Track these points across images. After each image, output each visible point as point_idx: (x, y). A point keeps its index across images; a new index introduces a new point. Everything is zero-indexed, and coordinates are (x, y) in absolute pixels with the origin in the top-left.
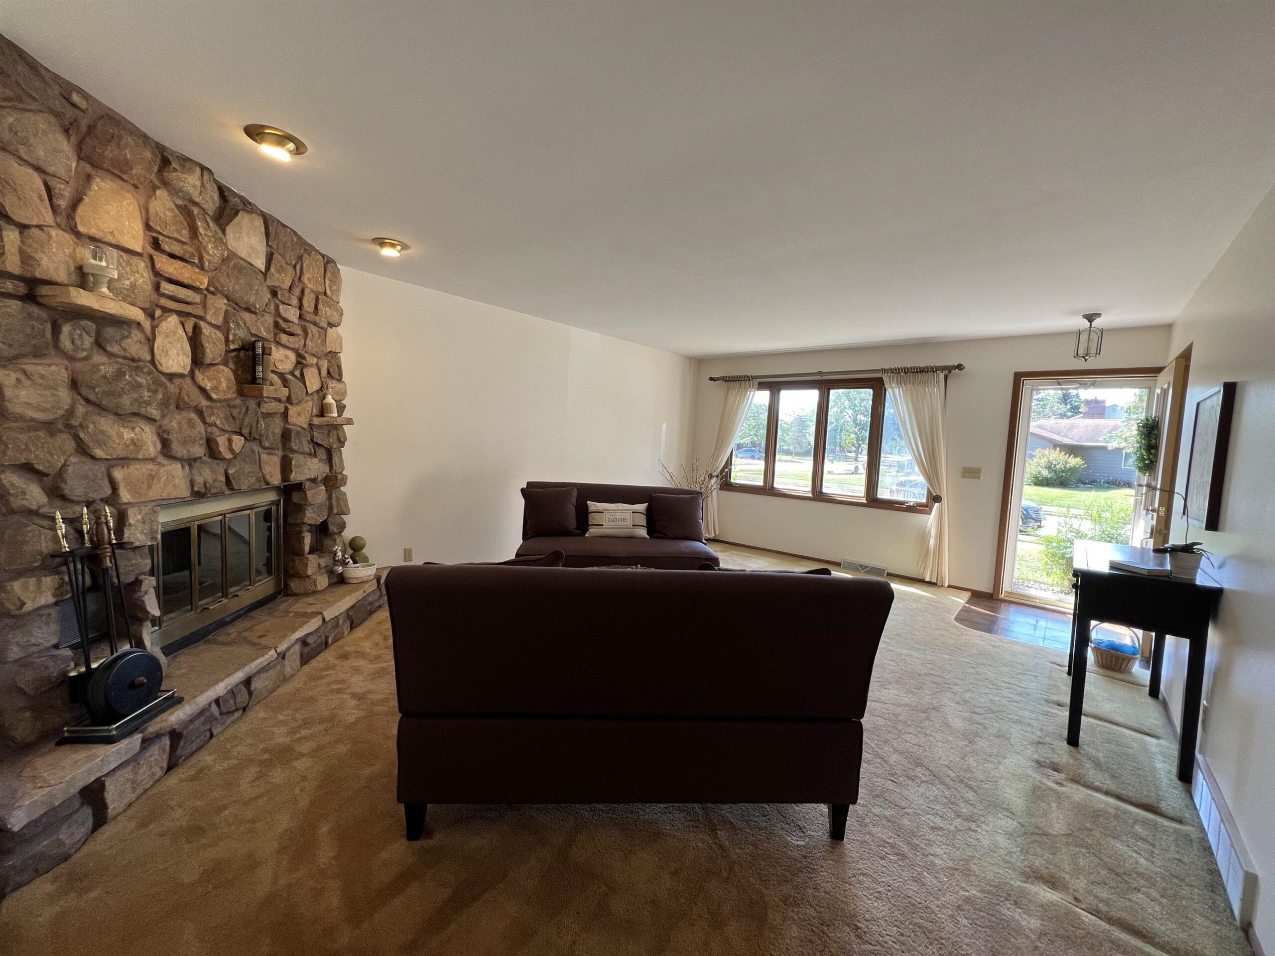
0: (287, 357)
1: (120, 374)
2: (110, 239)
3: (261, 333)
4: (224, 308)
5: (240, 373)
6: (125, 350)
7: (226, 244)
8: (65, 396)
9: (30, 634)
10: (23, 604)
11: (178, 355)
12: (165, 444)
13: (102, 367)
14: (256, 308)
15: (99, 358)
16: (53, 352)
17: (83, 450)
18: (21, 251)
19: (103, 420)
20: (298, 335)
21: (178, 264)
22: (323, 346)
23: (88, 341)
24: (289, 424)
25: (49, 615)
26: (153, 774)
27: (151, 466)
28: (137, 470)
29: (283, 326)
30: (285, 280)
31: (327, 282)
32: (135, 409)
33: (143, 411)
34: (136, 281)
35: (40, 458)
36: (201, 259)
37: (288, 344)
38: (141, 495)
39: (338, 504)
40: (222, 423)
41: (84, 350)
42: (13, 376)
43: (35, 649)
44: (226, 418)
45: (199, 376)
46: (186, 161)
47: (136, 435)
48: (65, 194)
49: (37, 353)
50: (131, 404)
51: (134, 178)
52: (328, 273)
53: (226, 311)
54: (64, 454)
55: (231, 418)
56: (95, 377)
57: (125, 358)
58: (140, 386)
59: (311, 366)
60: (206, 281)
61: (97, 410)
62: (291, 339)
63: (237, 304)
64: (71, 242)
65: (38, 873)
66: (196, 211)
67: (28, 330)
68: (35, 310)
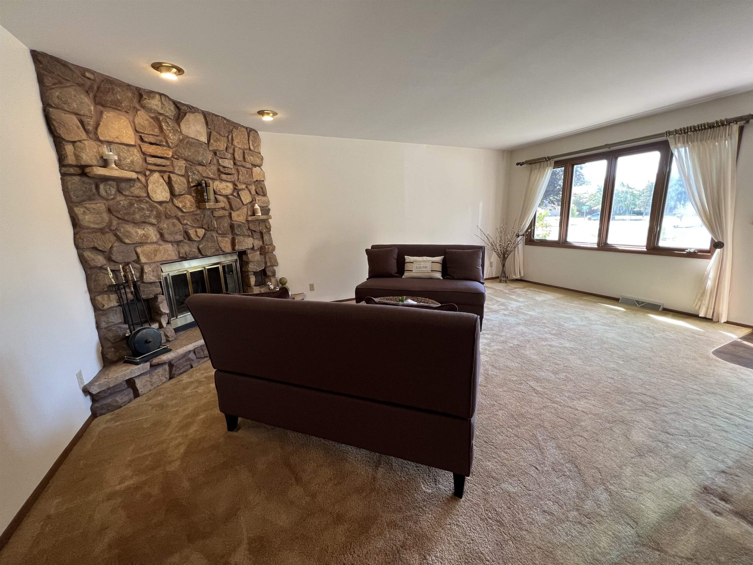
0: (227, 186)
1: (131, 205)
2: (117, 140)
3: (210, 175)
4: (184, 165)
5: (199, 198)
6: (132, 193)
7: (181, 132)
8: (106, 216)
9: (109, 318)
10: (104, 306)
11: (162, 192)
12: (162, 235)
13: (121, 202)
14: (204, 163)
15: (119, 198)
16: (97, 197)
17: (119, 239)
18: (75, 154)
19: (127, 226)
20: (234, 174)
21: (154, 147)
22: (250, 178)
23: (113, 191)
24: (233, 221)
25: (116, 310)
26: (161, 380)
27: (155, 246)
28: (148, 248)
29: (222, 170)
30: (222, 146)
31: (251, 142)
32: (143, 220)
33: (147, 220)
34: (133, 159)
35: (100, 245)
36: (167, 142)
37: (227, 179)
38: (151, 259)
39: (270, 261)
40: (191, 223)
41: (111, 195)
42: (82, 210)
43: (112, 324)
44: (193, 221)
45: (175, 201)
46: (151, 93)
47: (145, 232)
48: (91, 123)
49: (90, 199)
50: (140, 218)
51: (125, 108)
52: (251, 137)
53: (186, 167)
54: (111, 242)
55: (196, 221)
56: (119, 207)
57: (133, 196)
58: (143, 209)
59: (243, 189)
60: (171, 154)
61: (123, 222)
62: (229, 176)
63: (192, 162)
64: (96, 146)
65: (109, 411)
66: (161, 118)
67: (84, 189)
68: (85, 179)
